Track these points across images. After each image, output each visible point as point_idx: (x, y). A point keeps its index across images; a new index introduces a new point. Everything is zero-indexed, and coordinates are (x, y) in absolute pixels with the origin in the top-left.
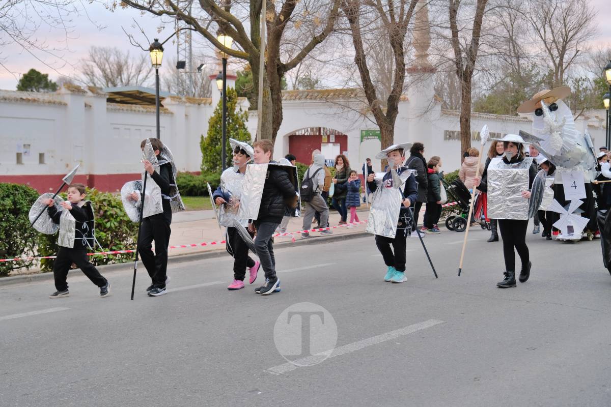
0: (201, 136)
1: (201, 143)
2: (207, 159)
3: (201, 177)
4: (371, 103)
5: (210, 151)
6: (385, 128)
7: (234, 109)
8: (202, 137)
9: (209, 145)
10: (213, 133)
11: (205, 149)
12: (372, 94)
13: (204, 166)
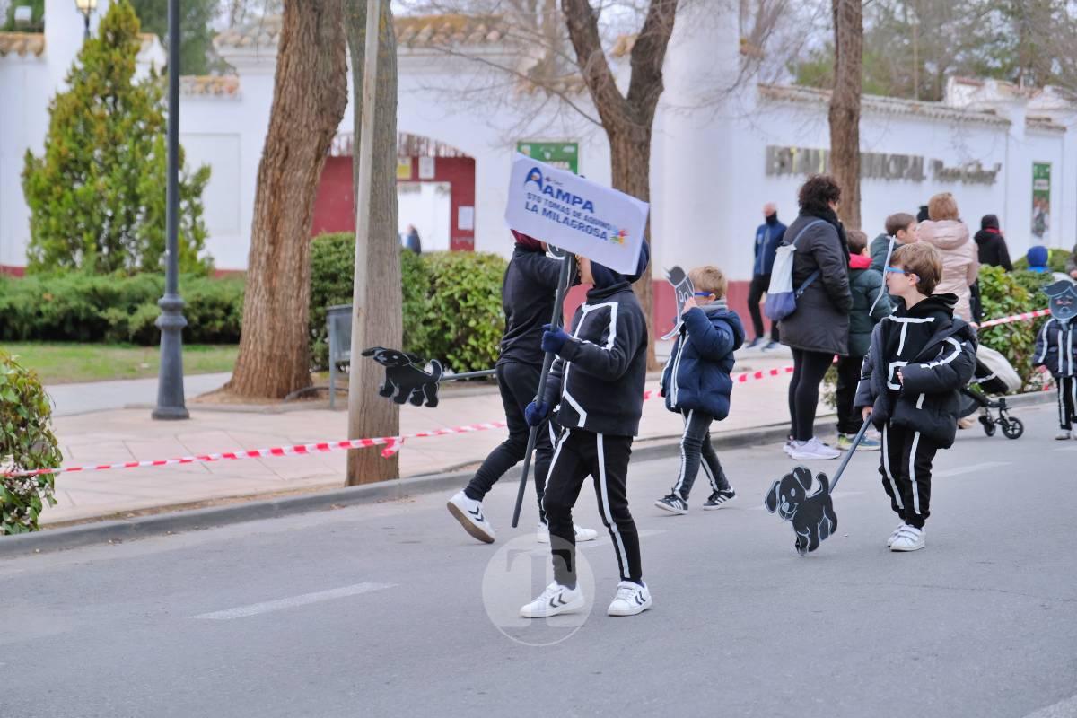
0: (24, 153)
1: (27, 175)
2: (48, 224)
3: (32, 282)
4: (586, 59)
5: (59, 200)
6: (626, 134)
7: (132, 71)
8: (29, 155)
9: (55, 181)
10: (67, 144)
11: (38, 195)
12: (587, 31)
13: (36, 248)
